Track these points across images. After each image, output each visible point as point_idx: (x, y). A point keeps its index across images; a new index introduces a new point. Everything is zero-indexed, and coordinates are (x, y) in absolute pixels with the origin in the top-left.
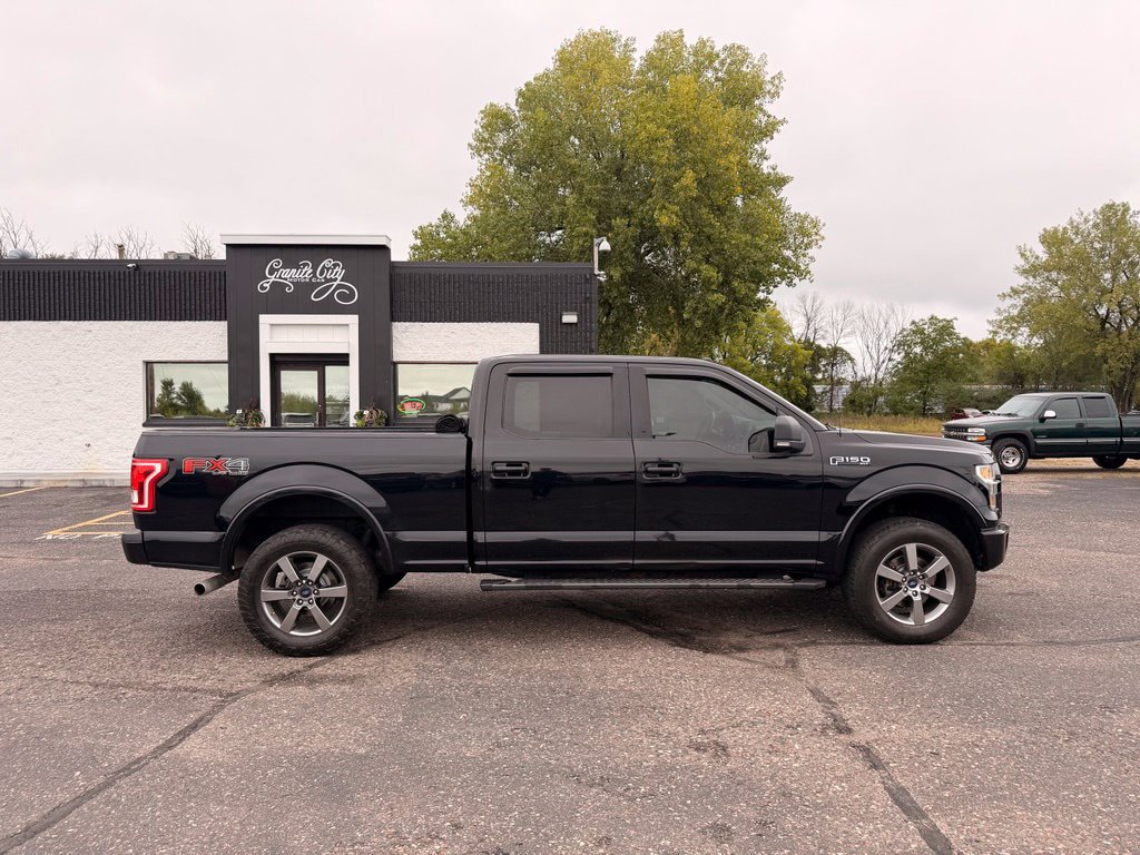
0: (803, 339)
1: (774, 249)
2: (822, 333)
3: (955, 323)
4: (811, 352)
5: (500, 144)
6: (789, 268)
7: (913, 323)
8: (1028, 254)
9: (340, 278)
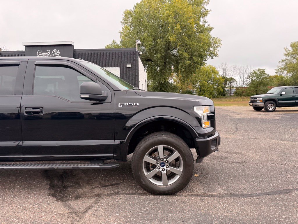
0: (222, 76)
1: (206, 47)
2: (228, 74)
3: (266, 70)
4: (224, 79)
5: (130, 21)
6: (212, 53)
7: (254, 71)
8: (287, 50)
9: (58, 55)
